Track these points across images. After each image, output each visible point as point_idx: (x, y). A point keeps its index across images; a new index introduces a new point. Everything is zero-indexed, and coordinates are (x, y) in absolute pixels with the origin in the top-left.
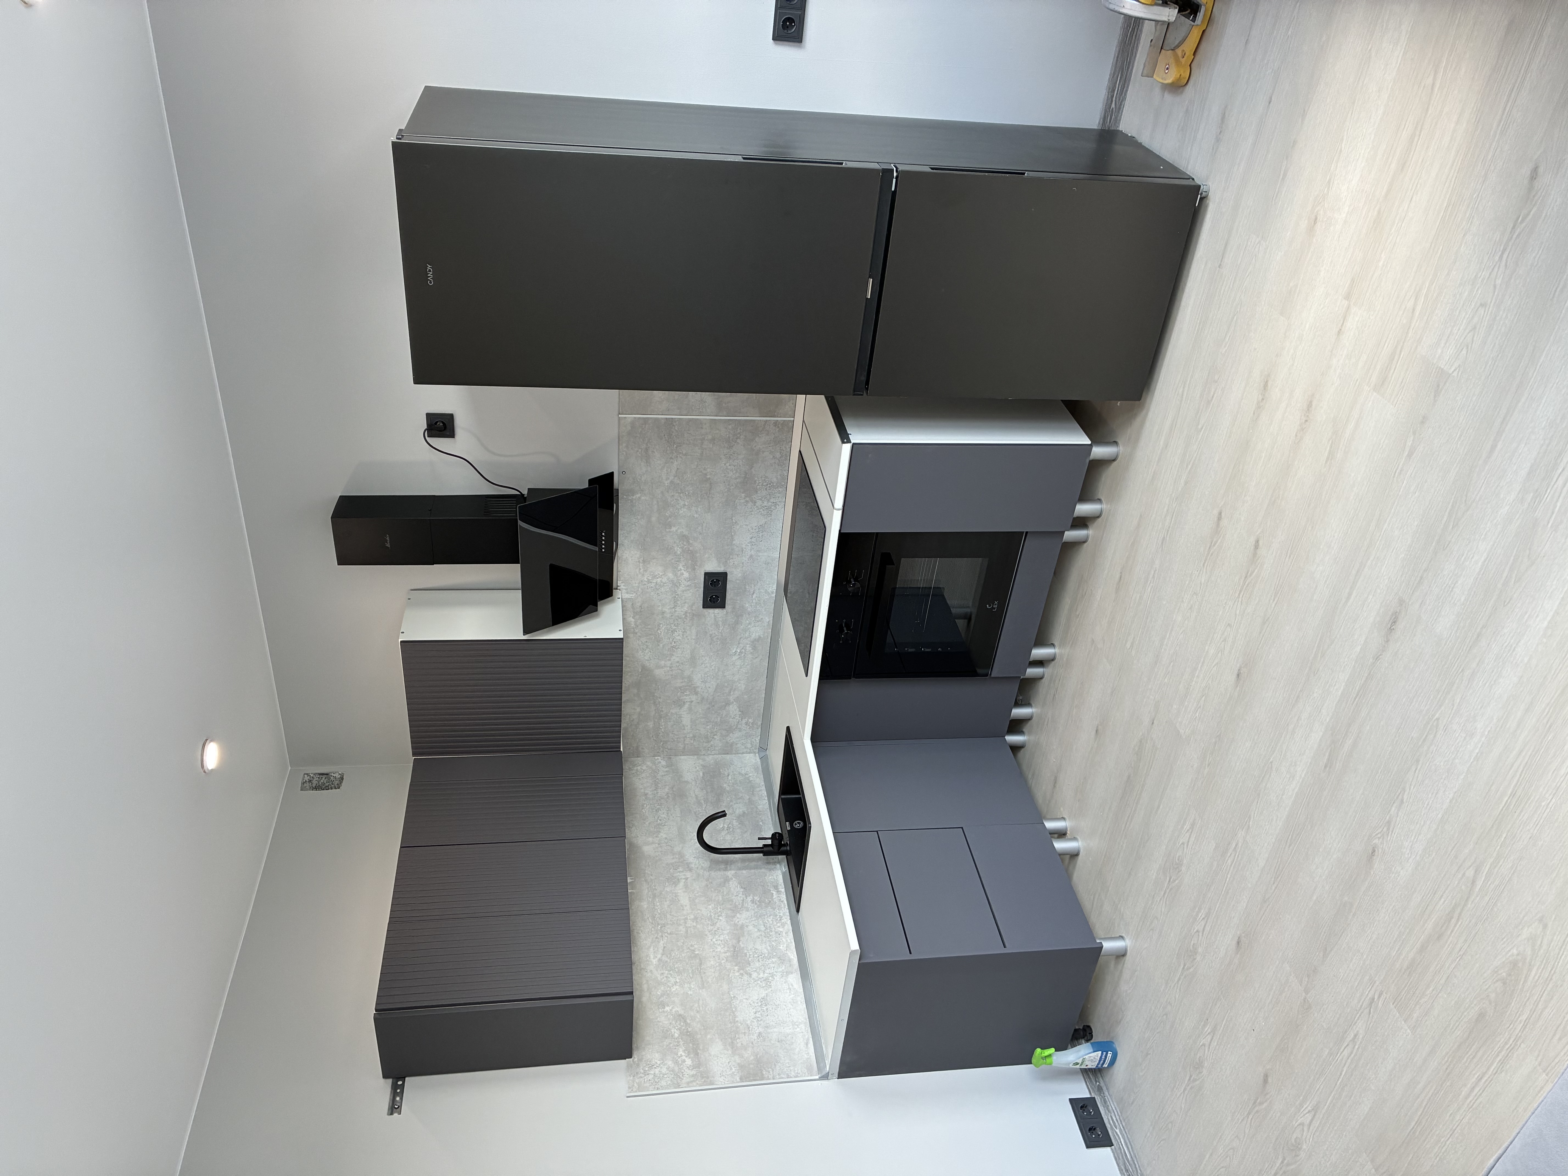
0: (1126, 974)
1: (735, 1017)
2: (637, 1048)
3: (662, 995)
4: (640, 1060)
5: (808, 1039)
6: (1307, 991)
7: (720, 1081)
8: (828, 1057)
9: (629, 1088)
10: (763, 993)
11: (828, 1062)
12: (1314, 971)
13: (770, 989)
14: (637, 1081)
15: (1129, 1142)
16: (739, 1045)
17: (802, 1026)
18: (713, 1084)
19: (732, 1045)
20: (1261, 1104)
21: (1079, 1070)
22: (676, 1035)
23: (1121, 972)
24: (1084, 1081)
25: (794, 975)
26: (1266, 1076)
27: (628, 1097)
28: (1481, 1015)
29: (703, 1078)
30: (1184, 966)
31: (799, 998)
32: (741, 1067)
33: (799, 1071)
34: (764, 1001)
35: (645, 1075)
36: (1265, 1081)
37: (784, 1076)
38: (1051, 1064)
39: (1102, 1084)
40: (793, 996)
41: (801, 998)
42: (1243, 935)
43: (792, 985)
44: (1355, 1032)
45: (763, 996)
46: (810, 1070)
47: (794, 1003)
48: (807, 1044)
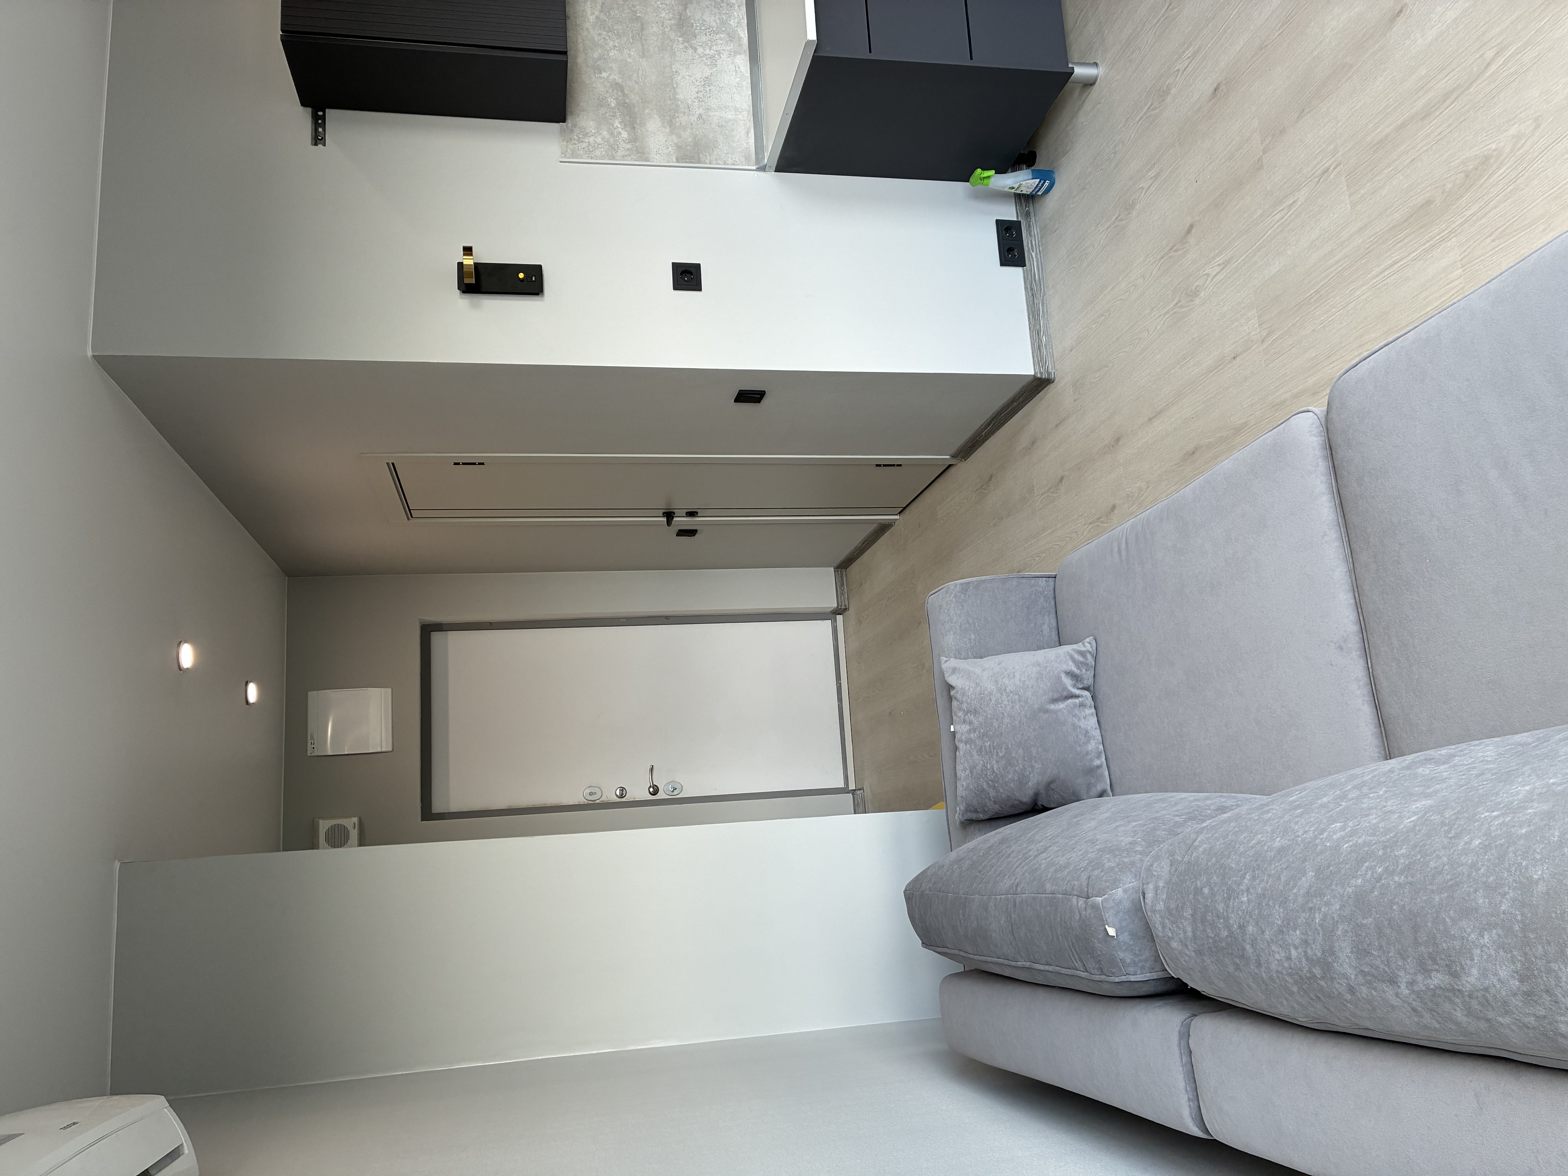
0: (1087, 106)
1: (675, 93)
2: (572, 113)
3: (599, 59)
4: (575, 126)
5: (749, 129)
6: (1265, 151)
7: (656, 159)
8: (768, 148)
9: (562, 153)
10: (707, 72)
11: (767, 155)
12: (1281, 132)
13: (715, 69)
14: (571, 147)
15: (1042, 264)
16: (678, 124)
17: (745, 113)
18: (648, 161)
19: (671, 123)
20: (1176, 251)
21: (1013, 194)
22: (613, 105)
23: (1084, 102)
24: (1014, 205)
25: (743, 56)
26: (1192, 226)
27: (561, 162)
28: (1428, 203)
29: (638, 153)
30: (1152, 105)
31: (744, 83)
32: (678, 147)
33: (737, 160)
34: (707, 81)
35: (579, 142)
36: (1189, 231)
37: (720, 162)
38: (988, 185)
39: (1031, 209)
40: (738, 79)
41: (747, 83)
42: (1224, 82)
43: (739, 67)
44: (1295, 199)
45: (707, 74)
46: (747, 159)
47: (739, 87)
48: (748, 133)
